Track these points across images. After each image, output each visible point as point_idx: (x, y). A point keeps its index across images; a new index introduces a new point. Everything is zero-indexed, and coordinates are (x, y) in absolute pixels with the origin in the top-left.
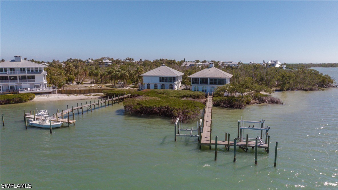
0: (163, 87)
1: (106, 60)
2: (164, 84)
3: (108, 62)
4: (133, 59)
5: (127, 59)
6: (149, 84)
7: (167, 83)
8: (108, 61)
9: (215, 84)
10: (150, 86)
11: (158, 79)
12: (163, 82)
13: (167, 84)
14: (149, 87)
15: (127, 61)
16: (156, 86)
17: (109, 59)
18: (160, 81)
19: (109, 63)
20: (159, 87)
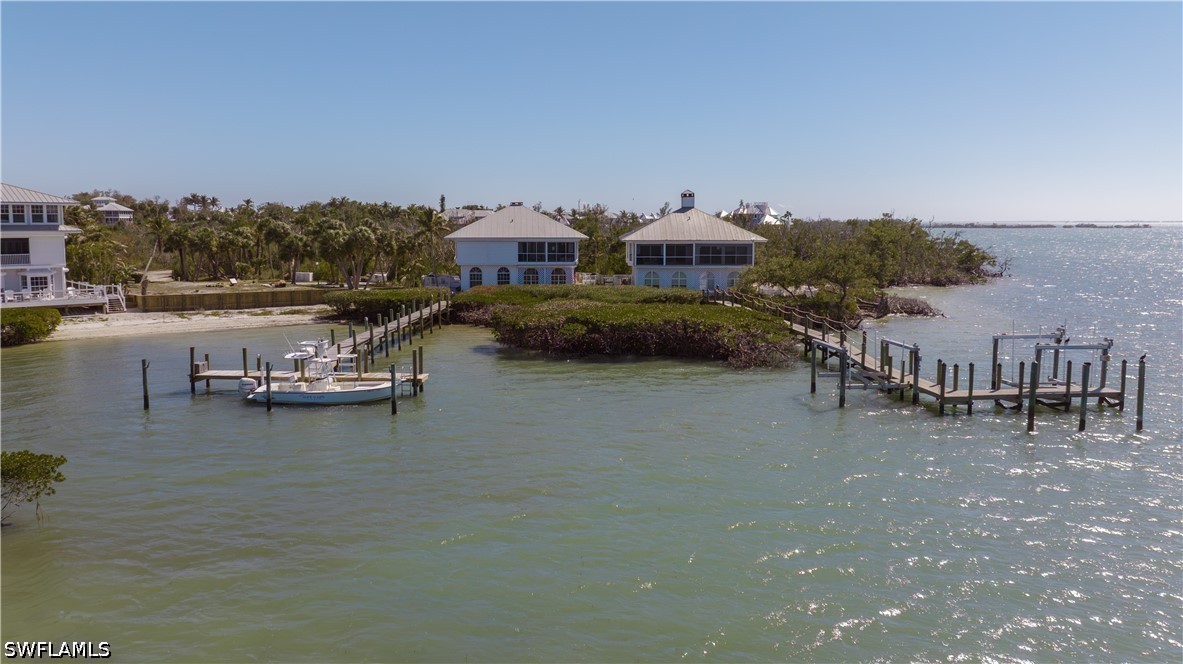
0: (531, 276)
1: (107, 202)
2: (534, 269)
3: (116, 213)
4: (214, 201)
5: (188, 201)
6: (476, 269)
7: (547, 263)
8: (114, 206)
9: (717, 261)
10: (480, 277)
11: (515, 251)
12: (532, 259)
13: (545, 267)
14: (476, 277)
15: (190, 208)
16: (503, 276)
17: (122, 200)
18: (521, 258)
19: (121, 217)
20: (515, 277)
